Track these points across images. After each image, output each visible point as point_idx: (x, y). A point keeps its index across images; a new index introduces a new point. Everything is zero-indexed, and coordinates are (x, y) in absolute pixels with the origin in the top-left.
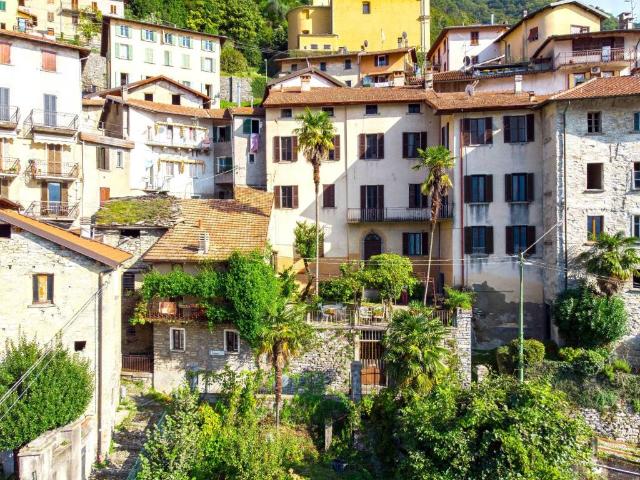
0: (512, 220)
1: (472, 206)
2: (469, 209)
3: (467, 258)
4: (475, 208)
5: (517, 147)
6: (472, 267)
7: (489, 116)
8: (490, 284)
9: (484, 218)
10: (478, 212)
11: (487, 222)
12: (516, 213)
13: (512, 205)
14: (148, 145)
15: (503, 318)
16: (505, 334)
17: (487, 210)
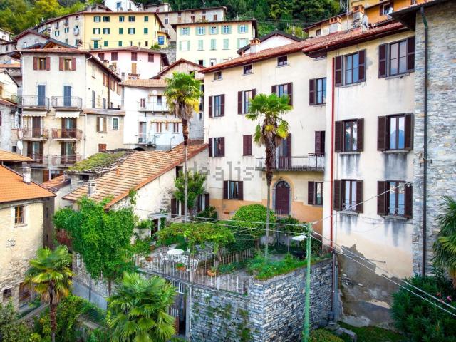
0: (386, 175)
1: (342, 156)
2: (339, 158)
3: (337, 214)
4: (345, 159)
5: (394, 82)
6: (341, 226)
7: (362, 48)
8: (359, 249)
9: (354, 171)
10: (348, 162)
11: (357, 175)
12: (390, 165)
13: (387, 155)
14: (141, 112)
15: (374, 293)
16: (375, 312)
17: (357, 161)
